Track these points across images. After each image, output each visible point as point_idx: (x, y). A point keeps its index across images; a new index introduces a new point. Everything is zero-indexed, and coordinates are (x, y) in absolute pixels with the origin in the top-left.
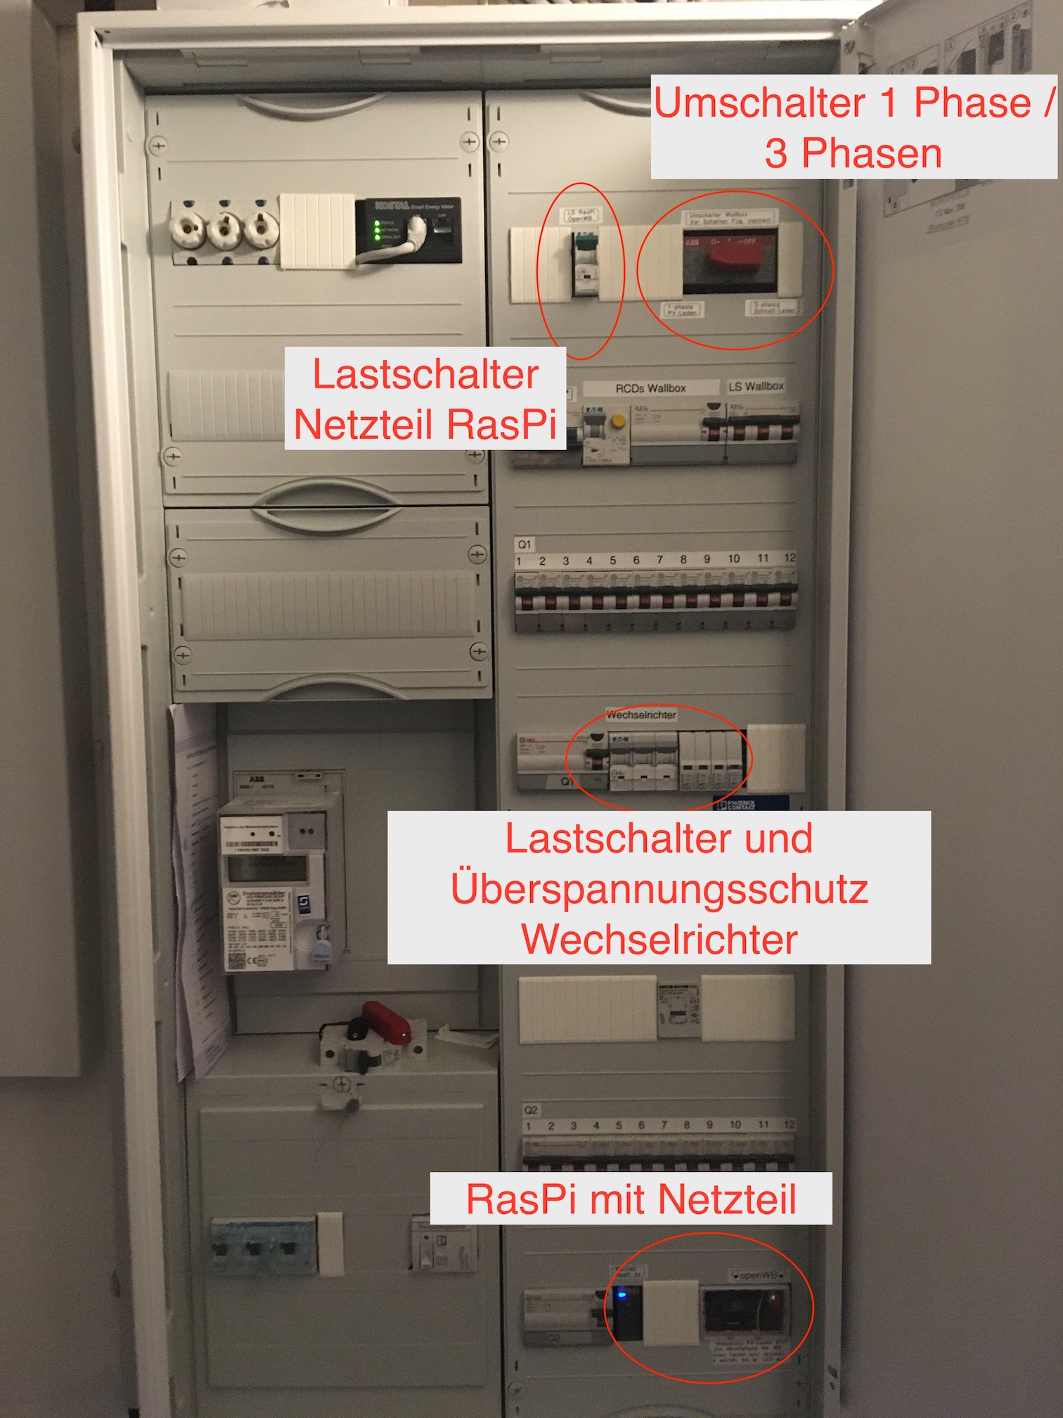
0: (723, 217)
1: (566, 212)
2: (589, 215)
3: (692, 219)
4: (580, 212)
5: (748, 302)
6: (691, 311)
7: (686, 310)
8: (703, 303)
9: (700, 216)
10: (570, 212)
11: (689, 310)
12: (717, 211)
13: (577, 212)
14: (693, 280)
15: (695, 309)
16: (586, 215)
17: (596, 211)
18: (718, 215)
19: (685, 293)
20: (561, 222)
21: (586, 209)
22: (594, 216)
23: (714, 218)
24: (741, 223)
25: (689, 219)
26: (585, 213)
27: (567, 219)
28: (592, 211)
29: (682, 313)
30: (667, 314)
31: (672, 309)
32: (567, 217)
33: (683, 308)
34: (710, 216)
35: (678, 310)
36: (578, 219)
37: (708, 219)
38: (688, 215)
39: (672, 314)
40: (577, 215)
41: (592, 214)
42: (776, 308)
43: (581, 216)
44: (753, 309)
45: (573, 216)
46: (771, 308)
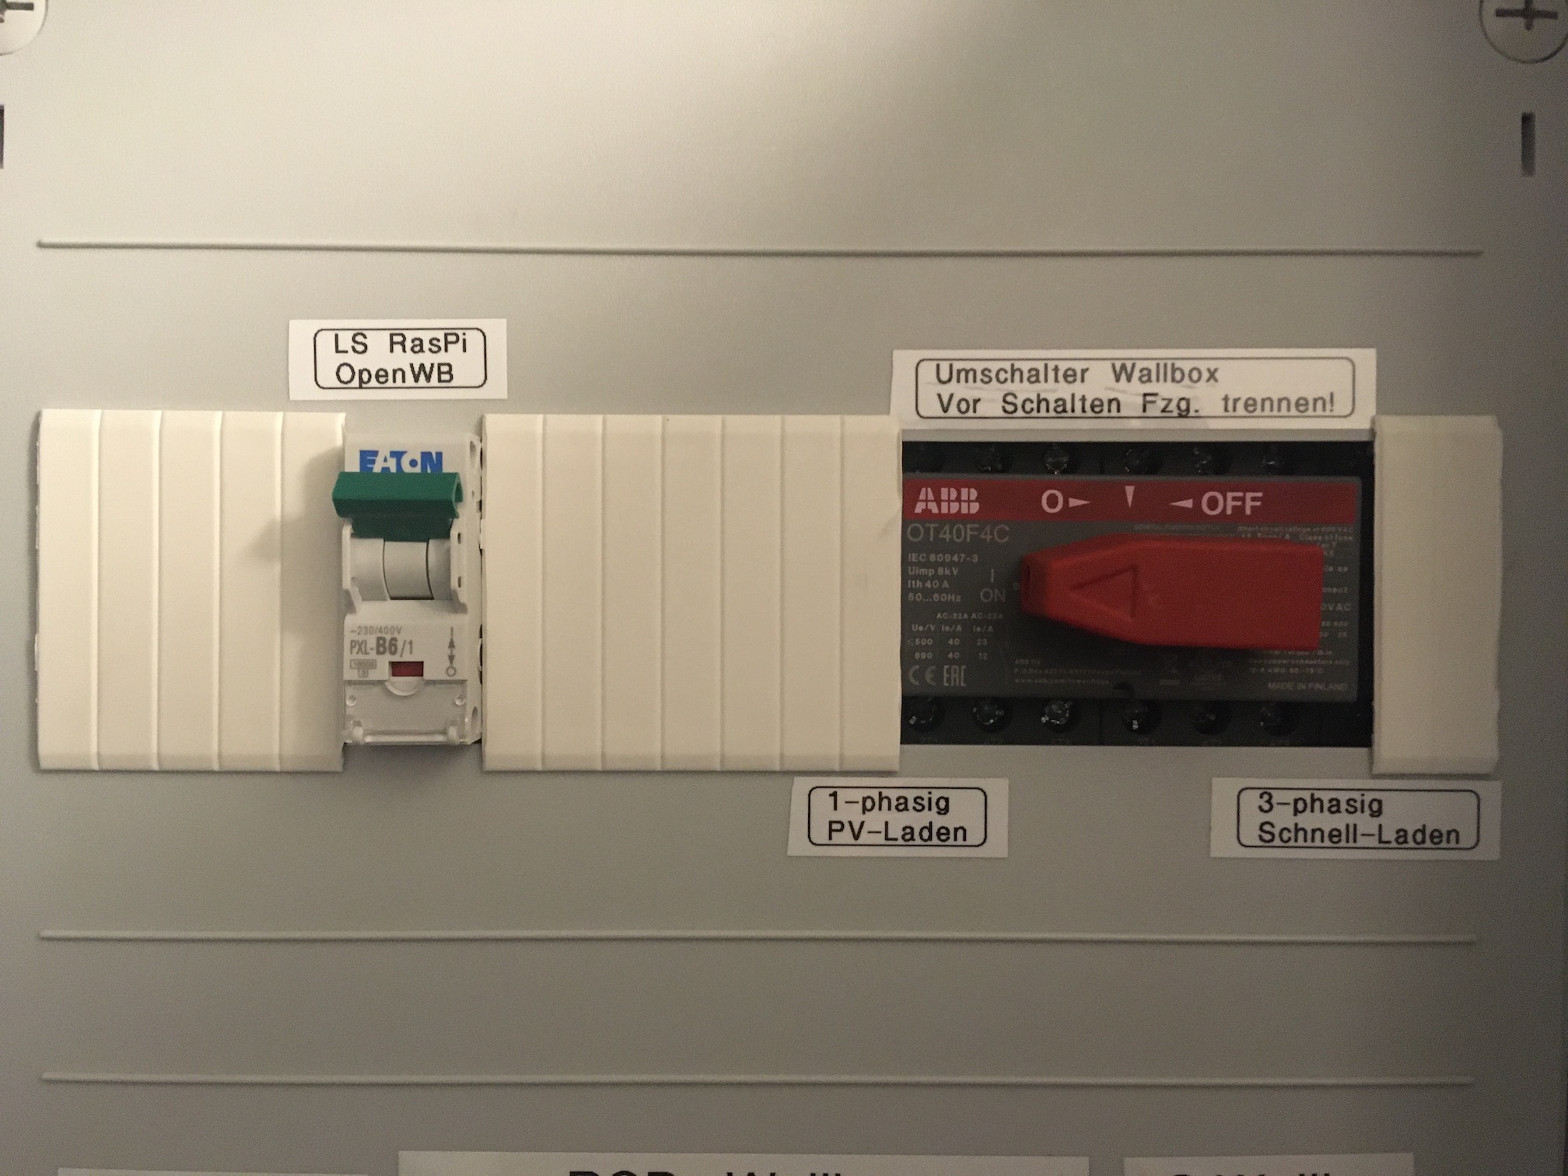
0: (1099, 384)
1: (326, 341)
2: (442, 357)
3: (945, 391)
4: (397, 340)
5: (1224, 789)
6: (939, 821)
7: (917, 820)
8: (999, 789)
9: (987, 377)
10: (346, 342)
11: (931, 816)
12: (1066, 356)
13: (378, 342)
14: (955, 679)
15: (964, 812)
16: (427, 359)
17: (474, 340)
18: (1070, 376)
19: (910, 734)
20: (301, 386)
21: (427, 325)
22: (465, 364)
23: (1056, 390)
24: (1184, 414)
25: (930, 391)
26: (418, 347)
27: (328, 377)
28: (452, 338)
29: (896, 832)
30: (820, 834)
31: (851, 814)
32: (329, 361)
33: (902, 805)
34: (1034, 377)
35: (875, 820)
36: (381, 375)
37: (1025, 391)
38: (928, 372)
39: (846, 836)
40: (379, 356)
41: (454, 353)
42: (1365, 822)
43: (403, 359)
44: (1252, 819)
45: (359, 363)
46: (1340, 821)
